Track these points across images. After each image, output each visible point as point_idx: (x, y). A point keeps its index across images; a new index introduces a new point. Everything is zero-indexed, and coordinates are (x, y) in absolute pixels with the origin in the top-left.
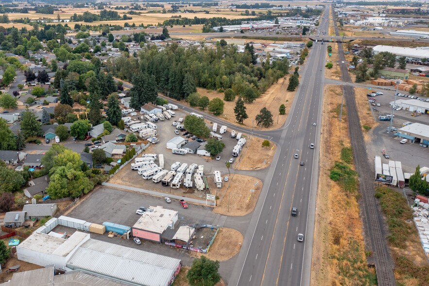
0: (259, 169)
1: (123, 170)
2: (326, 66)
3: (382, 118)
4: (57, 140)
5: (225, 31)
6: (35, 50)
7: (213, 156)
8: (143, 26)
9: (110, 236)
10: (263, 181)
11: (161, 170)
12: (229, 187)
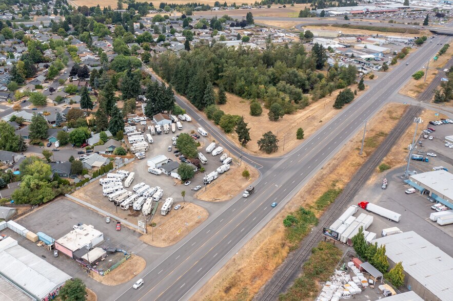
0: (218, 201)
1: (93, 183)
2: (414, 76)
3: (415, 157)
4: (57, 144)
5: (328, 15)
6: (101, 37)
7: (184, 180)
8: (235, 6)
9: (39, 245)
10: (210, 214)
11: (122, 189)
12: (174, 216)
